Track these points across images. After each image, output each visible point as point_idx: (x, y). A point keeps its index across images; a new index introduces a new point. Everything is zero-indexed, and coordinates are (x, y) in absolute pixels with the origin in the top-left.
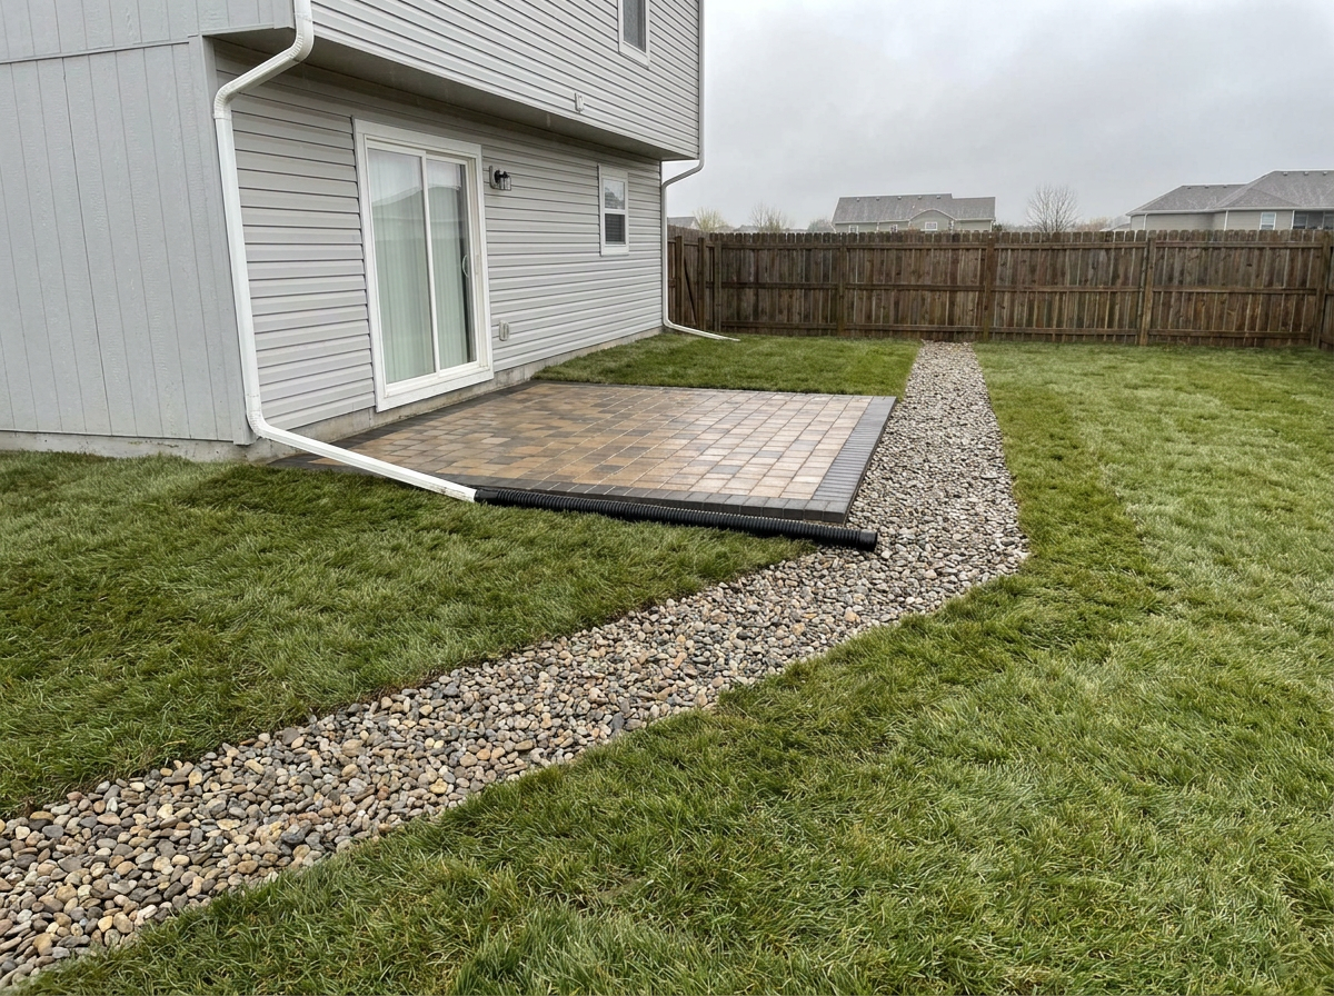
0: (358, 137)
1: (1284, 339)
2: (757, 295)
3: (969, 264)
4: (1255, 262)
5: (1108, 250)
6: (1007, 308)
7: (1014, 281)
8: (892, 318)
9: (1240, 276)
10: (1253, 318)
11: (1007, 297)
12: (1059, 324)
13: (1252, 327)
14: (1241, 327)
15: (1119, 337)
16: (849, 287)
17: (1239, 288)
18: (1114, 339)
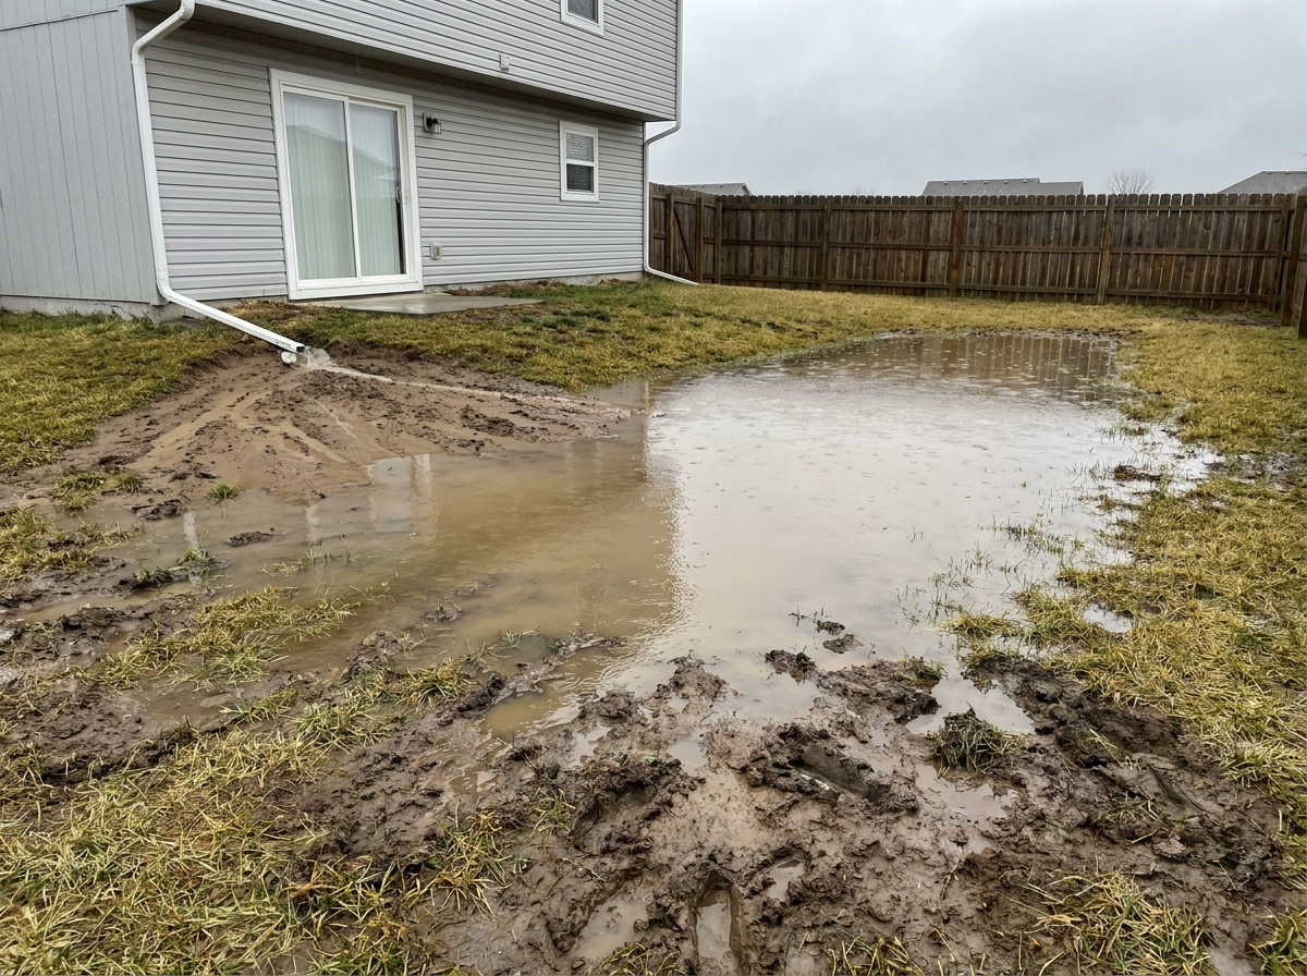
0: (274, 83)
1: (1241, 302)
2: (752, 251)
3: (940, 226)
4: (1213, 224)
5: (1069, 212)
6: (976, 266)
7: (982, 242)
8: (871, 274)
9: (1198, 237)
10: (1211, 278)
11: (975, 256)
12: (1023, 283)
13: (1210, 288)
14: (1198, 288)
15: (1080, 296)
16: (833, 246)
17: (1197, 251)
18: (1075, 298)
